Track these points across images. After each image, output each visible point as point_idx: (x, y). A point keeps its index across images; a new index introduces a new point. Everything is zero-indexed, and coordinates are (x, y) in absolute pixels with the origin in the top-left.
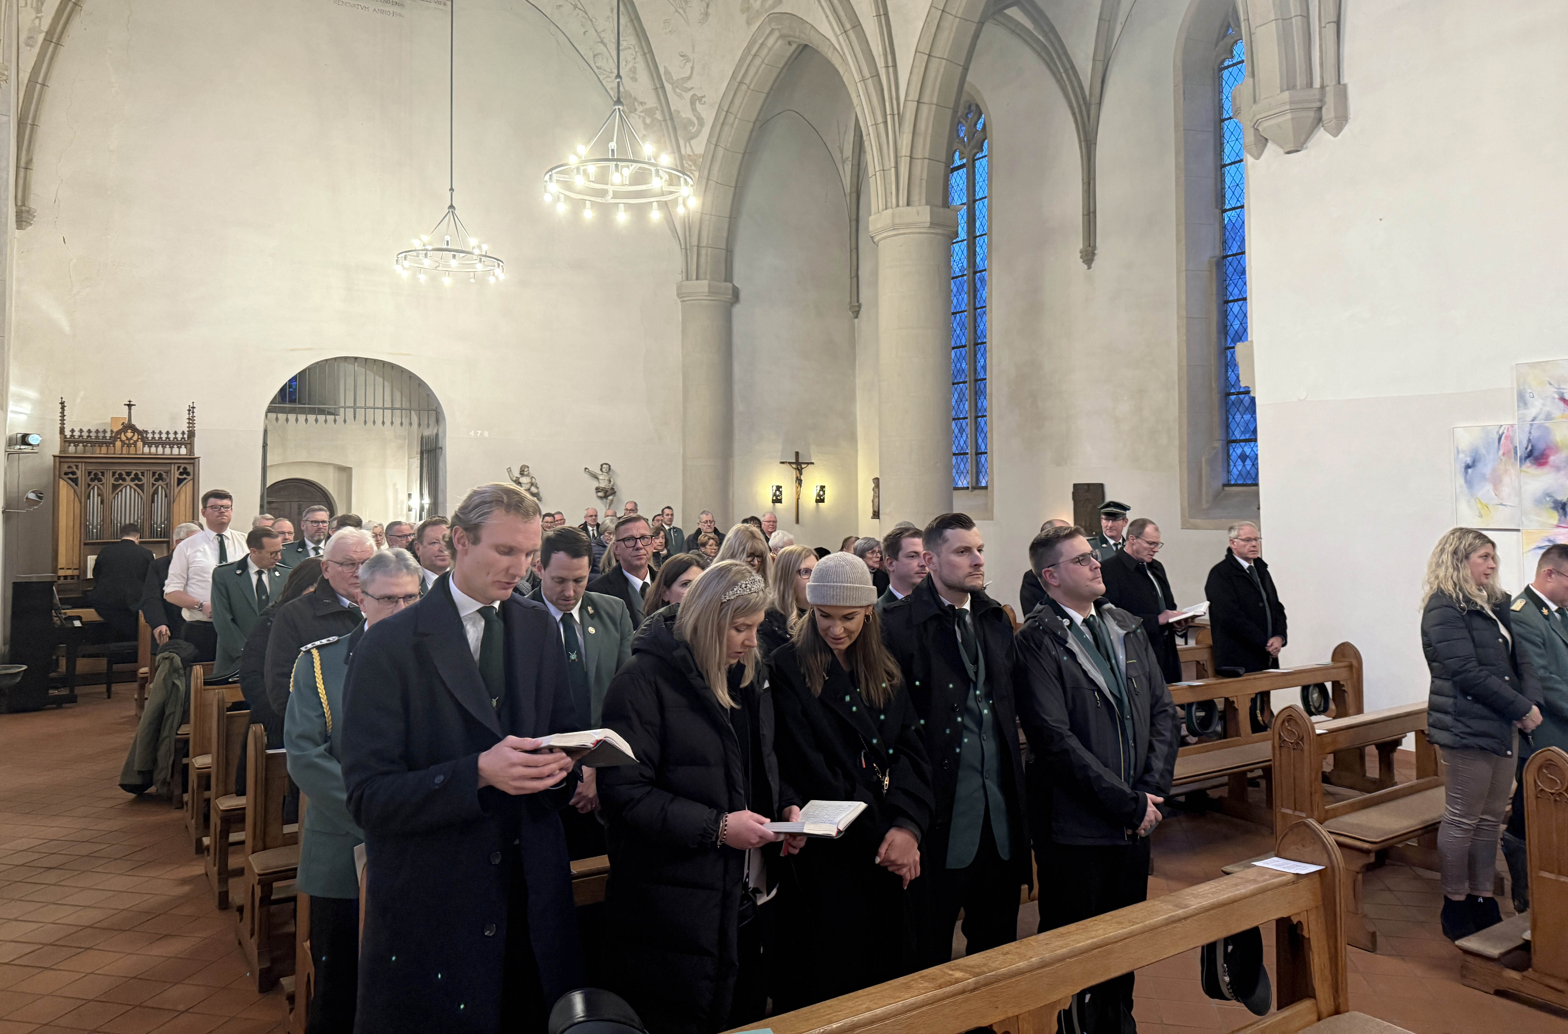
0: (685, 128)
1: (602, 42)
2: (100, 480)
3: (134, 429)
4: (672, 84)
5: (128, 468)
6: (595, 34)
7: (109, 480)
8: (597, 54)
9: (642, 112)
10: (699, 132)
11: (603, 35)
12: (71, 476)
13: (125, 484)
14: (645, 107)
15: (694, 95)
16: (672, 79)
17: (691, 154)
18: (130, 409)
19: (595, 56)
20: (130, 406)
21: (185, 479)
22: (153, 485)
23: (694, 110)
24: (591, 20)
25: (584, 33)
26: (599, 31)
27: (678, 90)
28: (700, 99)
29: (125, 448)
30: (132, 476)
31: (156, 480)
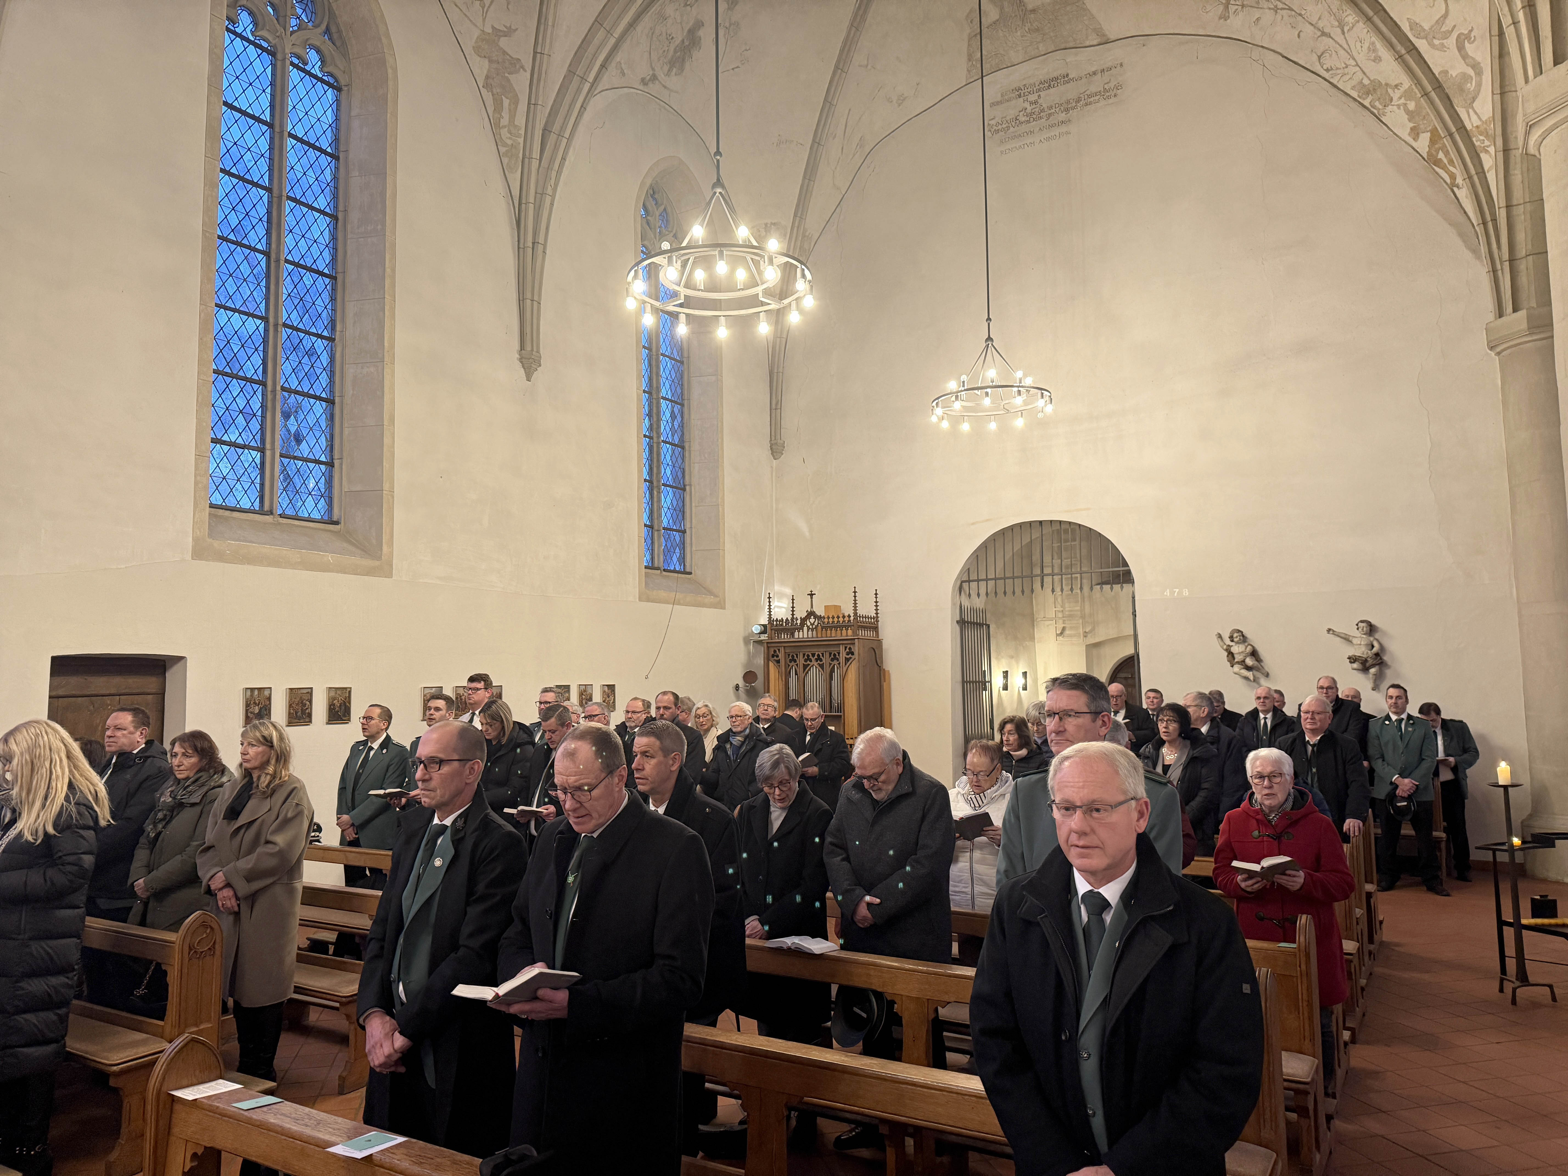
0: (1461, 89)
1: (1324, 34)
2: (795, 661)
3: (816, 617)
4: (1426, 38)
5: (814, 650)
6: (1312, 28)
7: (801, 661)
8: (1322, 54)
9: (1400, 98)
10: (1479, 85)
11: (1321, 25)
12: (775, 658)
13: (812, 664)
14: (1402, 90)
15: (1459, 36)
16: (1424, 30)
17: (1479, 123)
18: (812, 598)
19: (1319, 57)
20: (812, 595)
21: (851, 658)
22: (830, 664)
23: (1465, 57)
24: (1300, 15)
25: (1299, 36)
26: (1314, 23)
27: (1436, 42)
28: (1468, 37)
29: (810, 632)
30: (816, 657)
31: (832, 660)
